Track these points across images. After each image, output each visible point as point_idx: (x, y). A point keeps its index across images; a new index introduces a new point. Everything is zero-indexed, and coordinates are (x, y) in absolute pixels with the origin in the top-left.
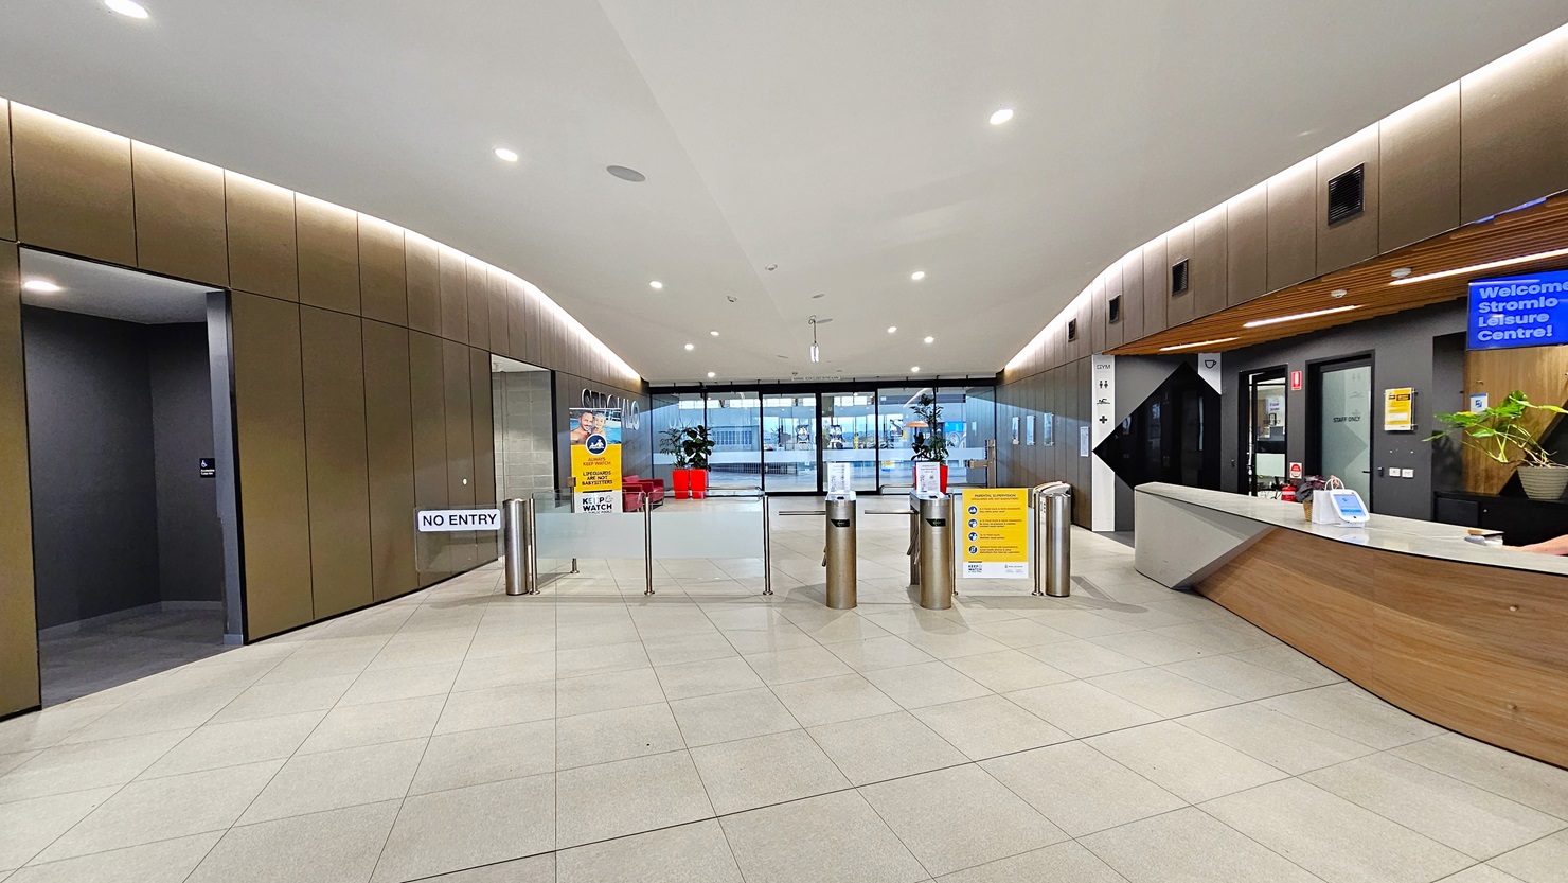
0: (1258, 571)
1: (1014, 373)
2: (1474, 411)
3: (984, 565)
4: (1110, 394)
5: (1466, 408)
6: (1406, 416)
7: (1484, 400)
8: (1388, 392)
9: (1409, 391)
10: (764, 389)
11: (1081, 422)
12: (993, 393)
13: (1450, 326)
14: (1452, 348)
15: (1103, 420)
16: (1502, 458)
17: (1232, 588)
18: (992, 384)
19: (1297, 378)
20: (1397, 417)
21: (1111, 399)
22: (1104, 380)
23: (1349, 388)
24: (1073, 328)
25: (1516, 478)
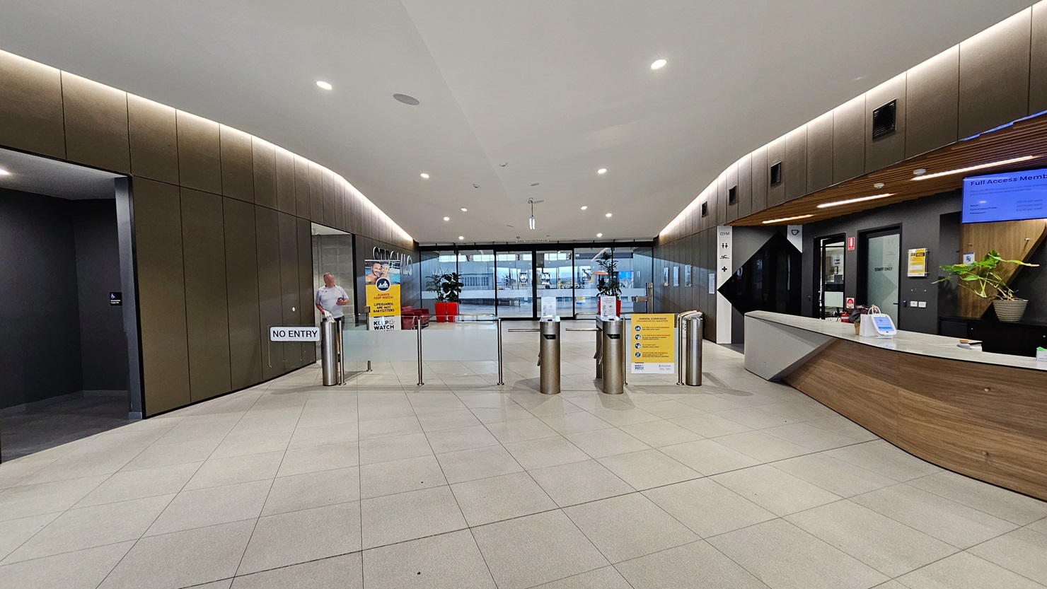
0: (826, 369)
1: (666, 238)
2: (966, 263)
3: (645, 365)
4: (729, 252)
5: (961, 261)
6: (922, 267)
7: (972, 257)
8: (911, 252)
9: (924, 250)
10: (497, 248)
11: (709, 271)
12: (651, 252)
13: (950, 209)
14: (952, 222)
15: (724, 269)
16: (983, 294)
17: (809, 380)
18: (650, 246)
19: (852, 242)
20: (917, 268)
21: (730, 256)
22: (725, 242)
23: (885, 248)
24: (704, 206)
25: (991, 308)
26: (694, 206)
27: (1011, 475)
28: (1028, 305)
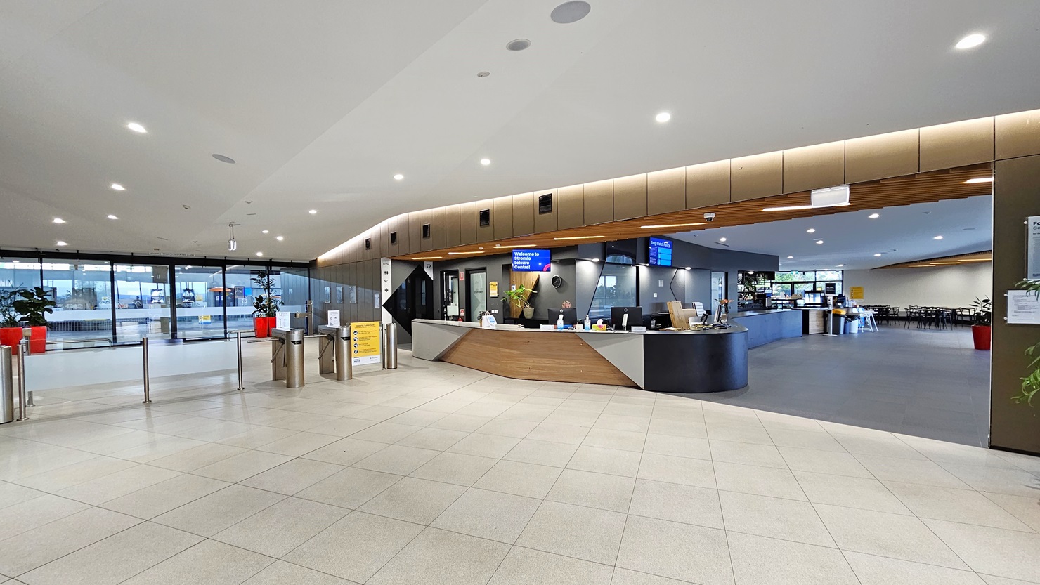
1: (325, 262)
2: (513, 290)
3: (361, 359)
4: (389, 277)
5: (510, 290)
6: (496, 291)
7: (515, 287)
8: (491, 283)
9: (496, 283)
11: (374, 291)
12: (307, 272)
13: (507, 262)
14: (507, 268)
15: (387, 290)
16: (519, 306)
17: (455, 356)
19: (462, 275)
20: (494, 292)
21: (390, 280)
22: (386, 268)
23: (478, 280)
24: (368, 242)
25: (522, 312)
26: (358, 240)
27: (536, 374)
28: (535, 310)
